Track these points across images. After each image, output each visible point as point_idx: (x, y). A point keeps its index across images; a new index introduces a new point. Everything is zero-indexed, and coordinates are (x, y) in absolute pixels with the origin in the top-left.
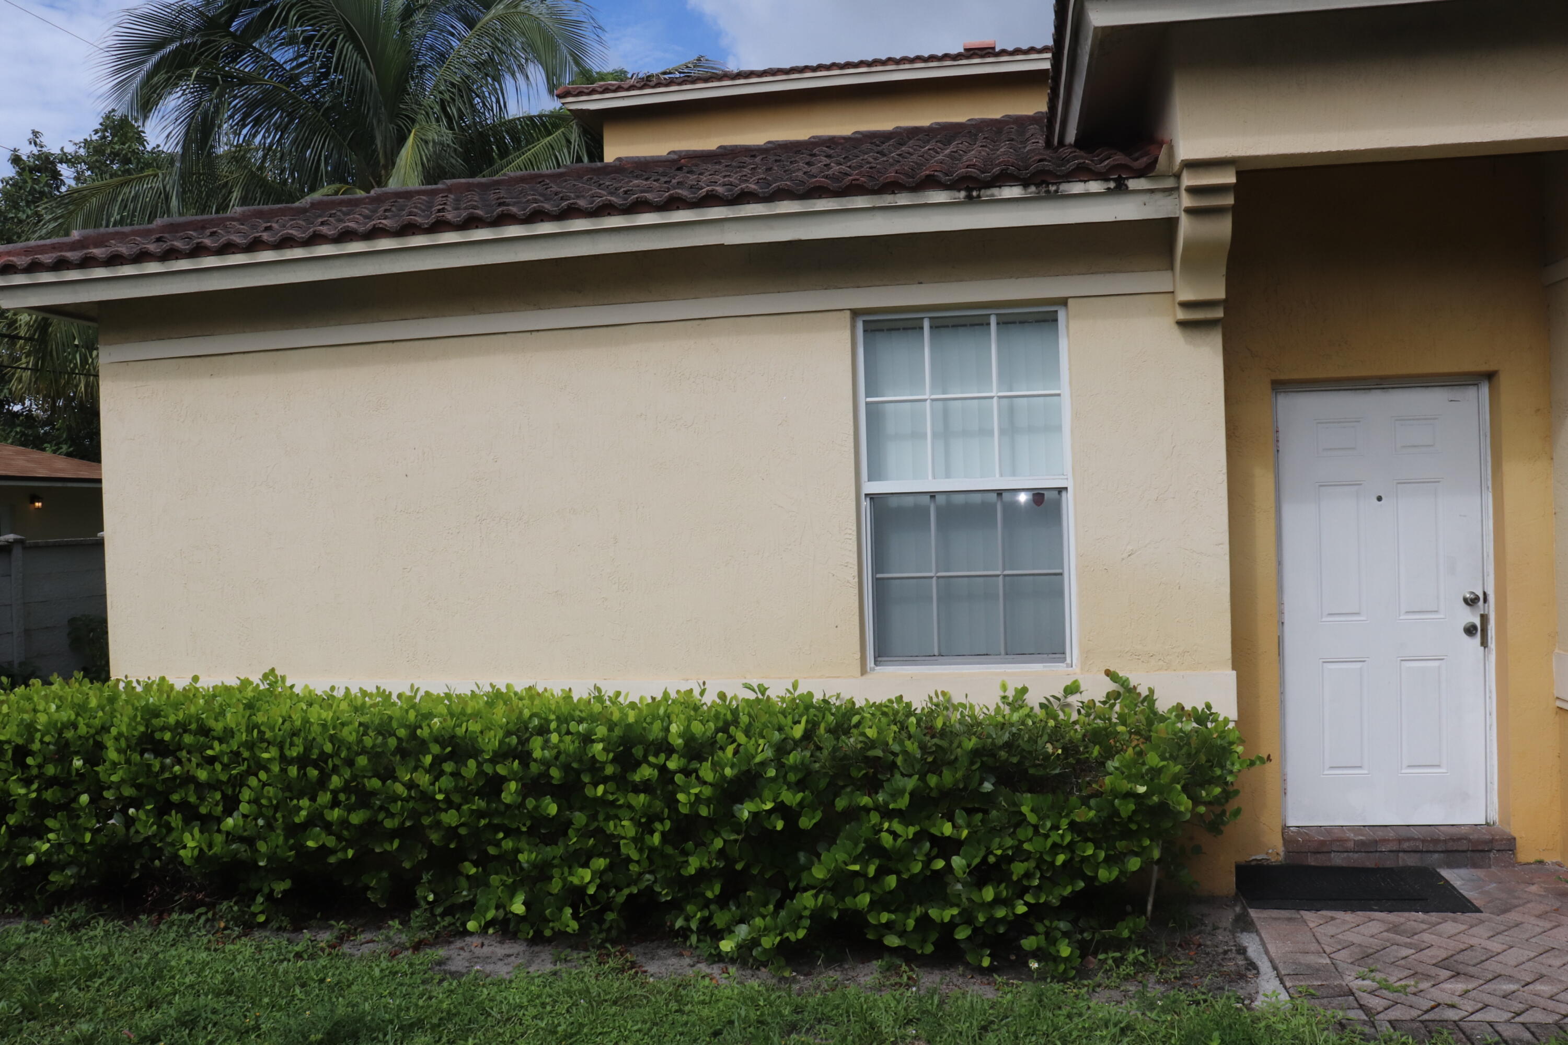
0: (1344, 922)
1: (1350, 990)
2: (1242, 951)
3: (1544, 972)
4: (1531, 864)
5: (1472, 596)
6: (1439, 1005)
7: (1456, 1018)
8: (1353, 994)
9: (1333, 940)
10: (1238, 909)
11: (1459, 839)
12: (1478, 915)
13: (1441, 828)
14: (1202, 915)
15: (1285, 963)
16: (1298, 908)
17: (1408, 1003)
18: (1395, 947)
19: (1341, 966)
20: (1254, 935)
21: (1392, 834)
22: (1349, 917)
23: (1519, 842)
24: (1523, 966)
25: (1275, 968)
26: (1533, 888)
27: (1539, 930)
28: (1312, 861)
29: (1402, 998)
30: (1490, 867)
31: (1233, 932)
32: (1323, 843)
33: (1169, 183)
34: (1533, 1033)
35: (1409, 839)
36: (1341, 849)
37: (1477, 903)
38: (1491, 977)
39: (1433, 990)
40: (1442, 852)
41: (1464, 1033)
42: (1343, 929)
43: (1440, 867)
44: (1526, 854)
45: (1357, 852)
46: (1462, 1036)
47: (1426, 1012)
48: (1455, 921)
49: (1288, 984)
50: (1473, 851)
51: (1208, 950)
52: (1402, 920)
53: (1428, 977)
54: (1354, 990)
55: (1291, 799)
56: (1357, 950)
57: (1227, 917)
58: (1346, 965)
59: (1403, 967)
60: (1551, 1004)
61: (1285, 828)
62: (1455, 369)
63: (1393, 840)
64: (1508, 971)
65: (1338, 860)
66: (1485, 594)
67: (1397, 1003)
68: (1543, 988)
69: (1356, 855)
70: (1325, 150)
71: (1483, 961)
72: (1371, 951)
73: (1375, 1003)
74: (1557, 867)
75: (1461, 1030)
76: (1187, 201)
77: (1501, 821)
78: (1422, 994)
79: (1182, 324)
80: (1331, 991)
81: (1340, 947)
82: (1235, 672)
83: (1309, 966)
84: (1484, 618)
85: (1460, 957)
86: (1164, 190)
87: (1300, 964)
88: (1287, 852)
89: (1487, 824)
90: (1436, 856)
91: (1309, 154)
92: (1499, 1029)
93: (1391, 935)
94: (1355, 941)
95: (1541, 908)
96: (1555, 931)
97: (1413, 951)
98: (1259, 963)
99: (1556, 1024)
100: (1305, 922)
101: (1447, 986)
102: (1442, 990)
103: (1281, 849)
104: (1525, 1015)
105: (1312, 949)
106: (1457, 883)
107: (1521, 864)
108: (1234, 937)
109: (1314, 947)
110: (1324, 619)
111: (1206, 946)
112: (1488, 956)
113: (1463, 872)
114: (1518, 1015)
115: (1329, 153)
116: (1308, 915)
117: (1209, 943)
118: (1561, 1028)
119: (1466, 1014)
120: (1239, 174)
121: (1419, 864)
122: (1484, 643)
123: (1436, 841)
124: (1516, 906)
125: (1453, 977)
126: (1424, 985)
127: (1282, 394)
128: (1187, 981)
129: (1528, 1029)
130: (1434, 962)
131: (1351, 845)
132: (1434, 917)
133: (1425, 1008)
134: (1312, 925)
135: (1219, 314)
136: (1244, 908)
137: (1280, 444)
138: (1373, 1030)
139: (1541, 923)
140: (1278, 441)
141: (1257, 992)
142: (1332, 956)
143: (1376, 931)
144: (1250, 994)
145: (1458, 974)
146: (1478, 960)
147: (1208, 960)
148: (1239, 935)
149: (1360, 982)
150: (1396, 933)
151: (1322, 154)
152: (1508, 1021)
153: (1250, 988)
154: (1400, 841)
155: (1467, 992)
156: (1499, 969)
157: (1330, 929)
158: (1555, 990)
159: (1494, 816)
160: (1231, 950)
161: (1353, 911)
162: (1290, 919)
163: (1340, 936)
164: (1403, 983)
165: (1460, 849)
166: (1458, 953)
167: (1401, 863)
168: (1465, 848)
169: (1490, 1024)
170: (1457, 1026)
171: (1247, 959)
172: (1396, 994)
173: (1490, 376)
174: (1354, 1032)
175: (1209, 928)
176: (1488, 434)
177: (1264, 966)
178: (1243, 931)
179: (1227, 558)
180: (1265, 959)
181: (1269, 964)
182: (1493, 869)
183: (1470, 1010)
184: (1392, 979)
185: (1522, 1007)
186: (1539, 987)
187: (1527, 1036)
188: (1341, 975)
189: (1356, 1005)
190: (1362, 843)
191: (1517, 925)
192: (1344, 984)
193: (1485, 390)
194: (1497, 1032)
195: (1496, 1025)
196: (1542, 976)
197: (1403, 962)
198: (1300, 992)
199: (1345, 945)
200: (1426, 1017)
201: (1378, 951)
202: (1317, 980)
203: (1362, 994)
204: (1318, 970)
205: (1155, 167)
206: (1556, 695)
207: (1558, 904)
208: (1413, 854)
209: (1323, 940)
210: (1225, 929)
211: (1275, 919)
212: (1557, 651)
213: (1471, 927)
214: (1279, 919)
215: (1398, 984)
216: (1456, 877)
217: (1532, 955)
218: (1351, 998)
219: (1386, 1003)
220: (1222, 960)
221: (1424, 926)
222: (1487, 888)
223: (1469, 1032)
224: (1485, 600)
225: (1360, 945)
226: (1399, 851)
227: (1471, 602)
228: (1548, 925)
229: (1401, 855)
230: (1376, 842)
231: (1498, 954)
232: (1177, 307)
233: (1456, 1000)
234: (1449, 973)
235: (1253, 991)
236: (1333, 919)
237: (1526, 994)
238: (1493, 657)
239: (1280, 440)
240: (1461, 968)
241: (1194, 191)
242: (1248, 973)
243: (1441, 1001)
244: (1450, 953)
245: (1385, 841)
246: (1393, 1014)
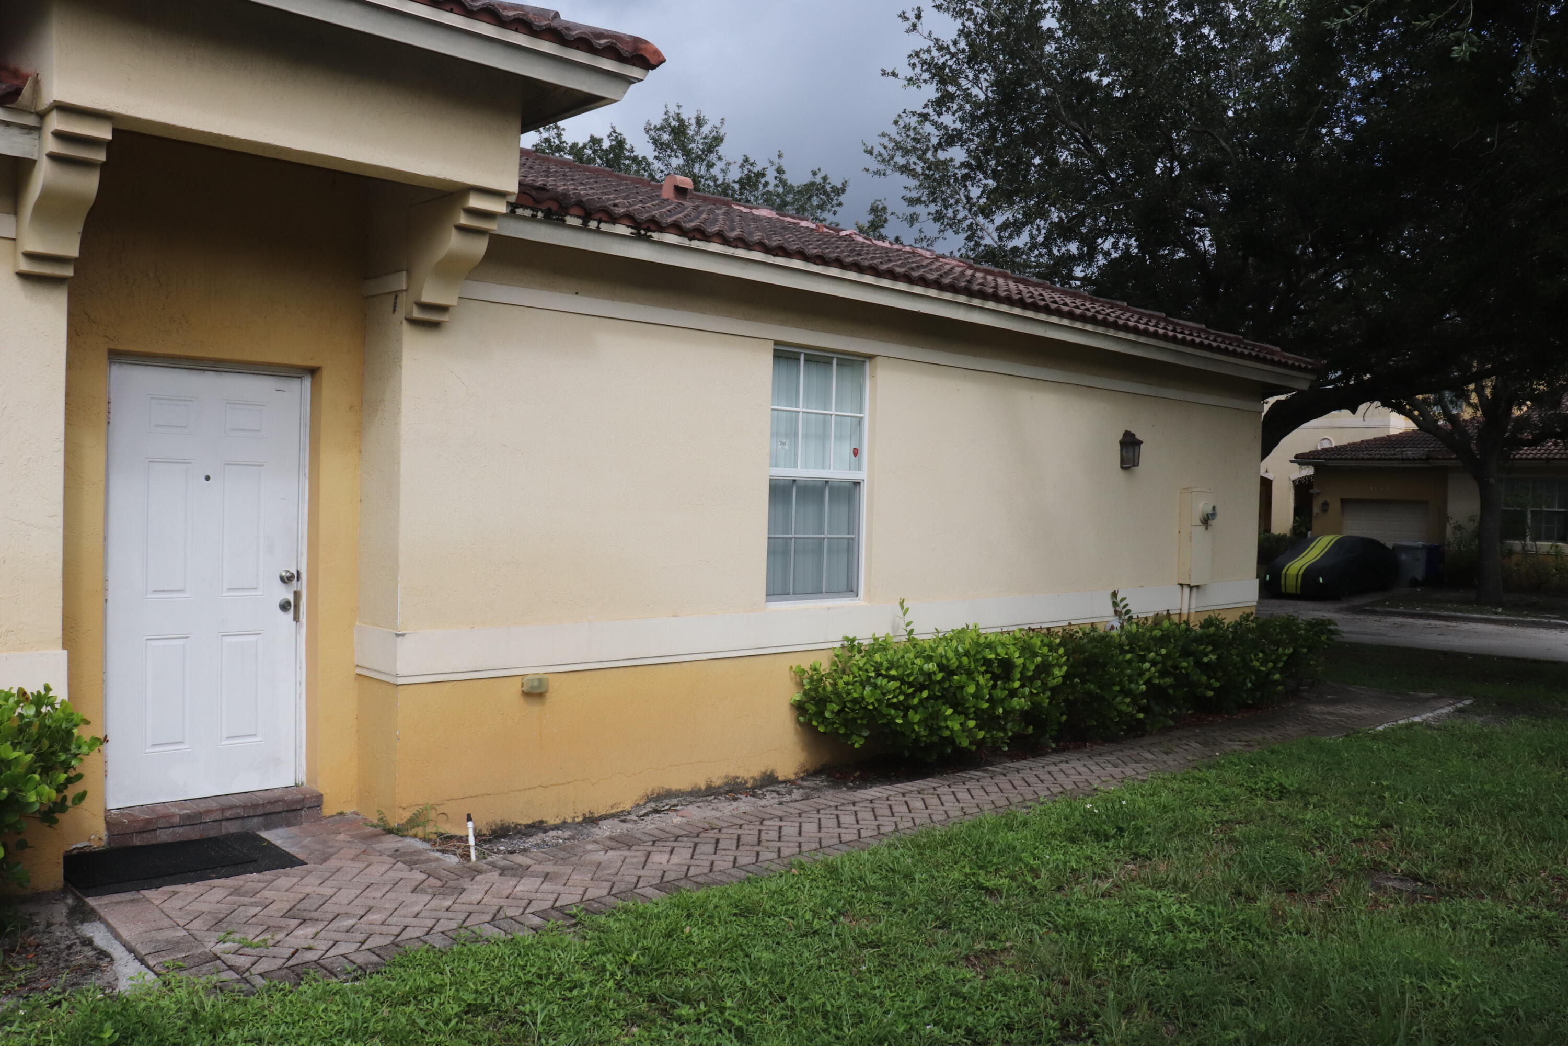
0: (187, 894)
1: (215, 955)
2: (88, 942)
3: (371, 904)
4: (333, 816)
5: (288, 574)
6: (297, 950)
7: (316, 958)
8: (219, 958)
9: (182, 913)
10: (70, 901)
11: (276, 801)
12: (304, 866)
13: (258, 794)
14: (30, 915)
15: (142, 943)
16: (138, 890)
17: (271, 955)
18: (242, 908)
19: (199, 935)
20: (97, 924)
21: (214, 805)
22: (190, 888)
23: (325, 798)
24: (354, 903)
25: (131, 950)
26: (342, 837)
27: (357, 871)
28: (137, 841)
29: (265, 951)
30: (301, 823)
31: (71, 926)
32: (148, 821)
33: (31, 121)
34: (378, 955)
35: (231, 808)
36: (167, 825)
37: (301, 856)
38: (331, 917)
39: (288, 938)
40: (261, 816)
41: (326, 969)
42: (189, 901)
43: (259, 830)
44: (329, 809)
45: (182, 826)
46: (325, 971)
47: (289, 959)
48: (287, 875)
49: (152, 963)
50: (288, 811)
51: (48, 949)
52: (241, 883)
53: (280, 928)
54: (219, 954)
55: (111, 782)
56: (209, 917)
57: (60, 912)
58: (203, 934)
59: (256, 924)
60: (384, 929)
61: (107, 811)
62: (286, 361)
63: (216, 810)
64: (344, 910)
65: (163, 836)
66: (298, 572)
67: (261, 957)
68: (373, 917)
69: (181, 830)
70: (207, 130)
71: (321, 906)
72: (221, 916)
73: (241, 961)
74: (355, 816)
75: (323, 967)
76: (52, 145)
77: (308, 781)
78: (280, 944)
79: (24, 276)
80: (197, 960)
81: (192, 918)
82: (65, 652)
83: (168, 942)
84: (297, 595)
85: (301, 906)
86: (22, 127)
87: (157, 941)
88: (111, 836)
89: (296, 785)
90: (255, 820)
91: (190, 130)
92: (352, 958)
93: (236, 898)
94: (204, 910)
95: (352, 852)
96: (368, 869)
97: (259, 909)
98: (110, 950)
99: (393, 943)
100: (149, 901)
101: (298, 932)
102: (297, 937)
103: (104, 834)
104: (368, 942)
105: (166, 925)
106: (278, 842)
107: (326, 818)
108: (74, 931)
109: (166, 922)
110: (149, 596)
111: (44, 945)
112: (324, 900)
113: (279, 831)
114: (363, 943)
115: (210, 134)
116: (148, 894)
117: (47, 941)
118: (397, 946)
119: (322, 952)
120: (115, 131)
121: (240, 830)
122: (296, 618)
123: (255, 806)
124: (332, 855)
125: (301, 924)
126: (279, 936)
127: (117, 365)
128: (34, 985)
129: (374, 953)
130: (281, 914)
131: (176, 820)
132: (268, 875)
133: (287, 956)
134: (157, 902)
135: (69, 272)
136: (78, 899)
137: (111, 416)
138: (248, 985)
139: (356, 865)
140: (109, 412)
141: (117, 979)
142: (186, 927)
143: (221, 897)
144: (108, 983)
145: (305, 920)
146: (317, 906)
147: (51, 958)
148: (78, 927)
149: (221, 946)
150: (239, 895)
151: (203, 133)
152: (357, 950)
153: (108, 977)
154: (223, 810)
155: (316, 934)
156: (337, 909)
157: (176, 903)
158: (384, 917)
159: (302, 777)
160: (75, 943)
161: (192, 882)
162: (132, 901)
163: (187, 908)
164: (261, 938)
165: (276, 810)
166: (299, 902)
167: (224, 832)
168: (280, 809)
169: (344, 956)
170: (318, 964)
171: (95, 949)
172: (258, 949)
173: (313, 371)
174: (233, 991)
175: (41, 927)
176: (308, 425)
177: (117, 951)
178: (82, 922)
179: (61, 531)
180: (117, 944)
181: (123, 949)
182: (304, 825)
183: (325, 948)
184: (250, 937)
185: (363, 936)
186: (371, 917)
187: (375, 959)
188: (201, 943)
189: (226, 967)
190: (188, 816)
191: (338, 870)
192: (207, 950)
193: (307, 382)
194: (351, 961)
195: (349, 956)
196: (371, 908)
197: (254, 920)
198: (168, 967)
199: (196, 914)
200: (290, 963)
201: (228, 915)
202: (180, 952)
203: (226, 956)
204: (178, 943)
205: (17, 98)
206: (356, 663)
207: (364, 847)
208: (234, 821)
209: (173, 914)
210: (61, 924)
211: (117, 903)
212: (357, 623)
213: (302, 878)
214: (122, 902)
215: (256, 940)
216: (276, 837)
217: (358, 892)
218: (218, 962)
219: (252, 959)
220: (68, 955)
221: (263, 885)
222: (304, 842)
223: (329, 967)
224: (298, 579)
225: (209, 912)
226: (221, 820)
227: (286, 580)
228: (362, 865)
229: (223, 823)
230: (201, 813)
231: (331, 897)
232: (21, 258)
233: (311, 943)
234: (297, 922)
235: (111, 979)
236: (175, 893)
237: (363, 925)
238: (304, 631)
239: (112, 411)
240: (305, 915)
241: (60, 136)
242: (101, 962)
243: (299, 947)
244: (292, 904)
245: (208, 812)
246: (262, 967)
